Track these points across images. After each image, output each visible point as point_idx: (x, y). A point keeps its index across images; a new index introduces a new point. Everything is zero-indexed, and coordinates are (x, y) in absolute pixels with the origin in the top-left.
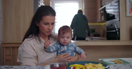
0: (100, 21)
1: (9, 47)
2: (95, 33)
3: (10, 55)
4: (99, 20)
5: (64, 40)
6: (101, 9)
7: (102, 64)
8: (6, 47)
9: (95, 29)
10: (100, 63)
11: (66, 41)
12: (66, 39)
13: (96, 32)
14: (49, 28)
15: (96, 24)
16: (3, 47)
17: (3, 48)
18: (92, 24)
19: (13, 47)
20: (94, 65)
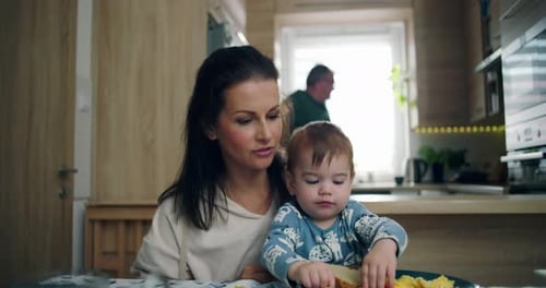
0: (483, 115)
1: (115, 222)
2: (463, 168)
3: (115, 254)
4: (479, 110)
5: (322, 194)
6: (483, 64)
7: (450, 278)
8: (104, 222)
9: (465, 151)
10: (443, 277)
11: (330, 194)
12: (328, 186)
13: (468, 165)
14: (260, 137)
15: (469, 129)
16: (93, 221)
17: (93, 227)
18: (449, 130)
19: (128, 222)
20: (419, 282)
